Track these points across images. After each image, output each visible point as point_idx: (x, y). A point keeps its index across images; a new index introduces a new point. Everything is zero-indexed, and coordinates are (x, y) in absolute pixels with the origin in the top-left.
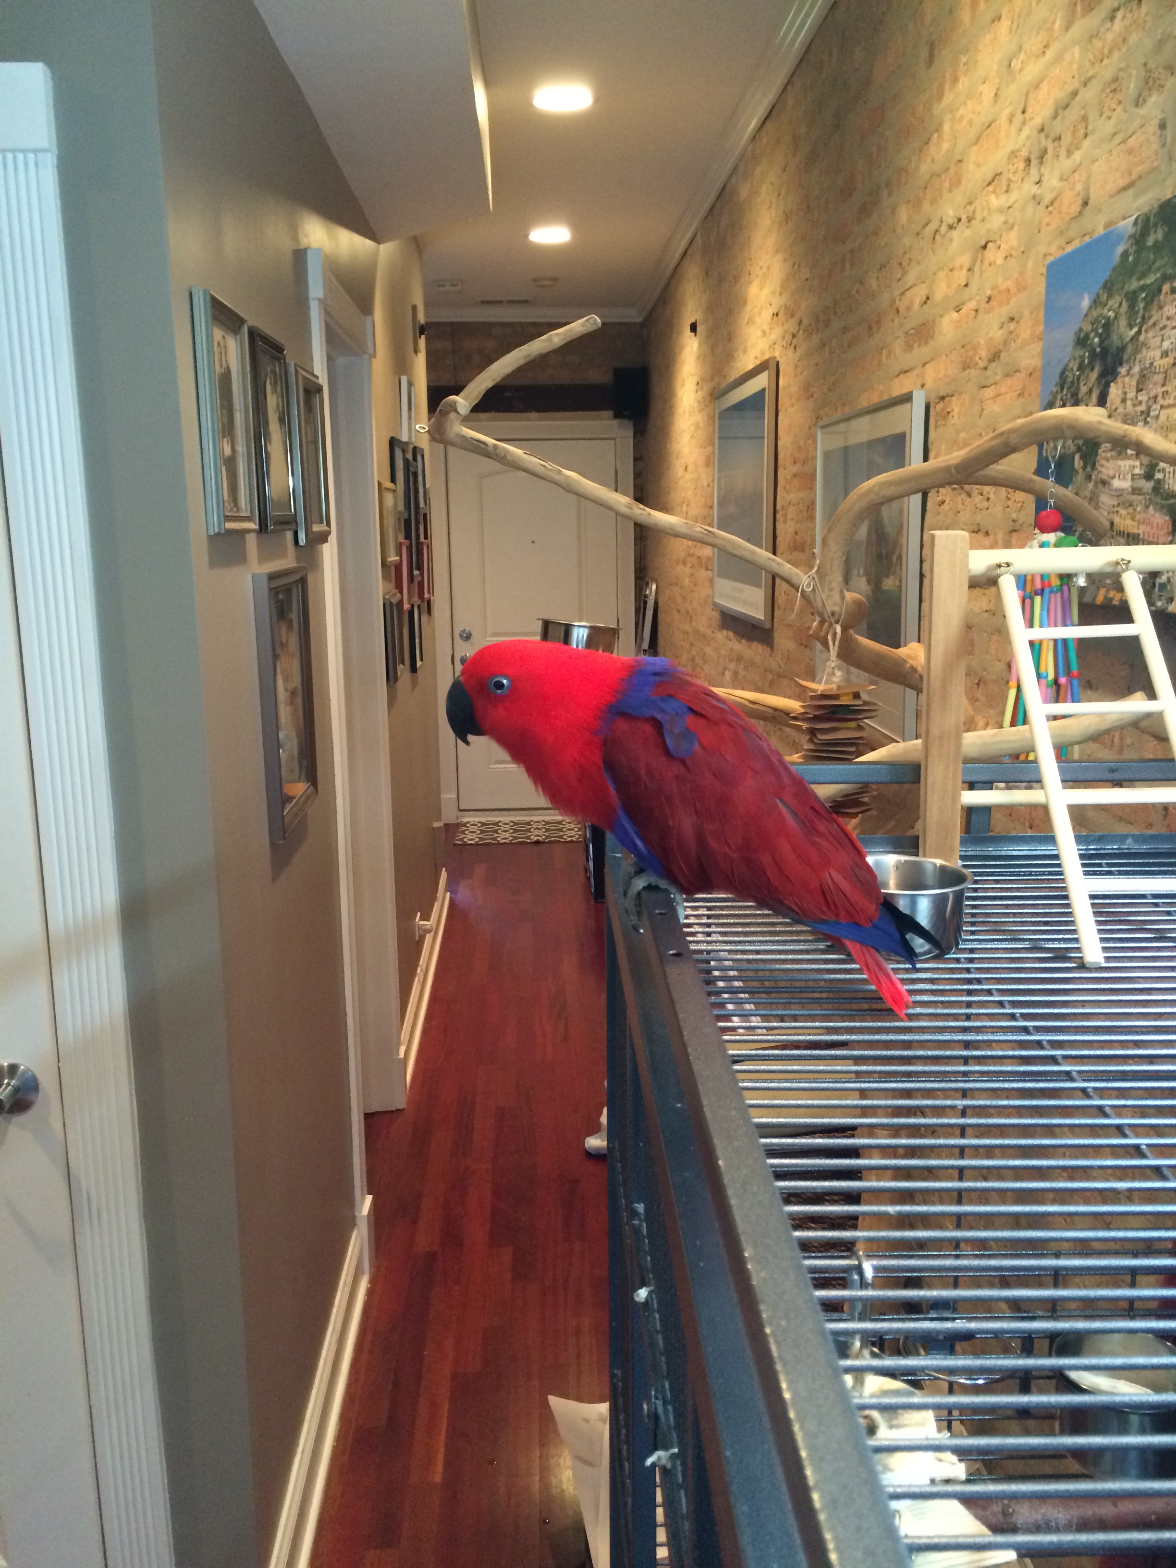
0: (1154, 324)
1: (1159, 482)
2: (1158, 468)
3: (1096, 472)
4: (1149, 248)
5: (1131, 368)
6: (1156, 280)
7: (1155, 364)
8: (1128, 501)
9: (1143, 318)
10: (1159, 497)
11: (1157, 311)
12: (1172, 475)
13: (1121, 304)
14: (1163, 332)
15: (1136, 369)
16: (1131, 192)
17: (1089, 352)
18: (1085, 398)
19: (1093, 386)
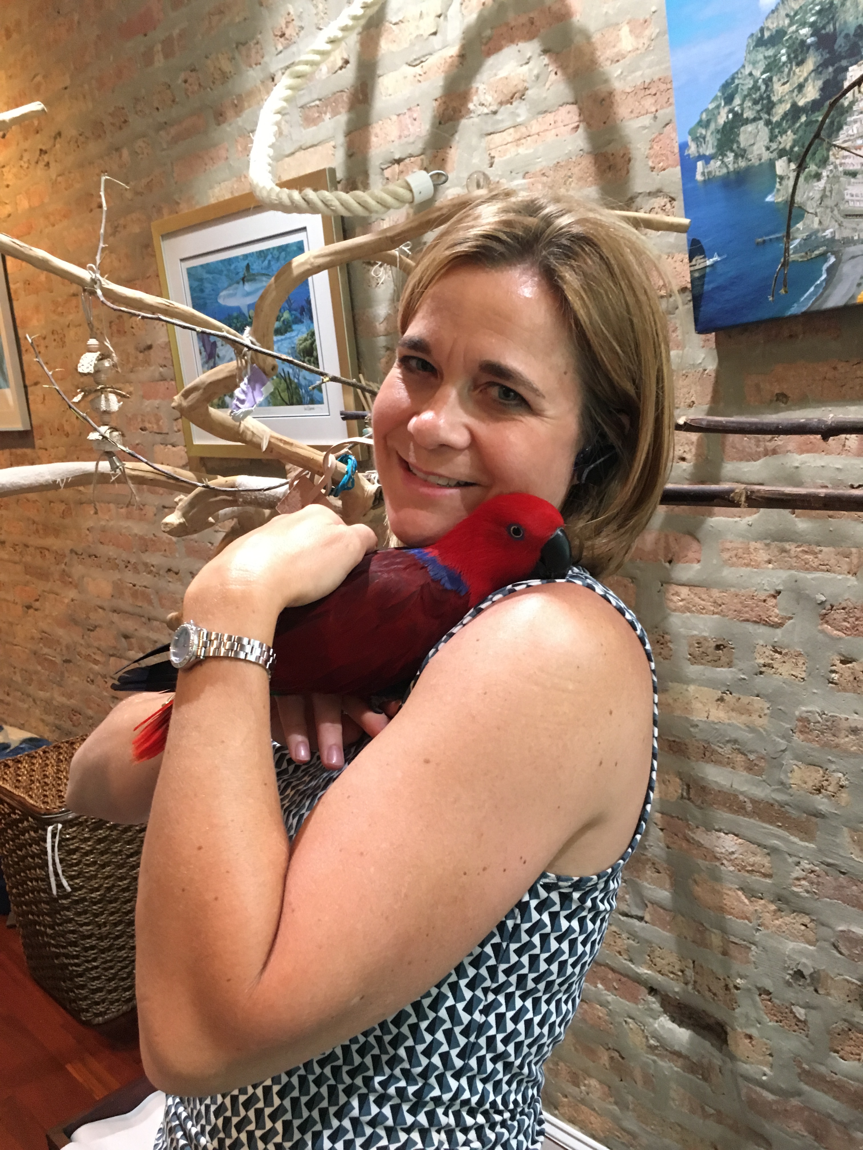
17: (789, 47)
18: (787, 97)
19: (806, 80)
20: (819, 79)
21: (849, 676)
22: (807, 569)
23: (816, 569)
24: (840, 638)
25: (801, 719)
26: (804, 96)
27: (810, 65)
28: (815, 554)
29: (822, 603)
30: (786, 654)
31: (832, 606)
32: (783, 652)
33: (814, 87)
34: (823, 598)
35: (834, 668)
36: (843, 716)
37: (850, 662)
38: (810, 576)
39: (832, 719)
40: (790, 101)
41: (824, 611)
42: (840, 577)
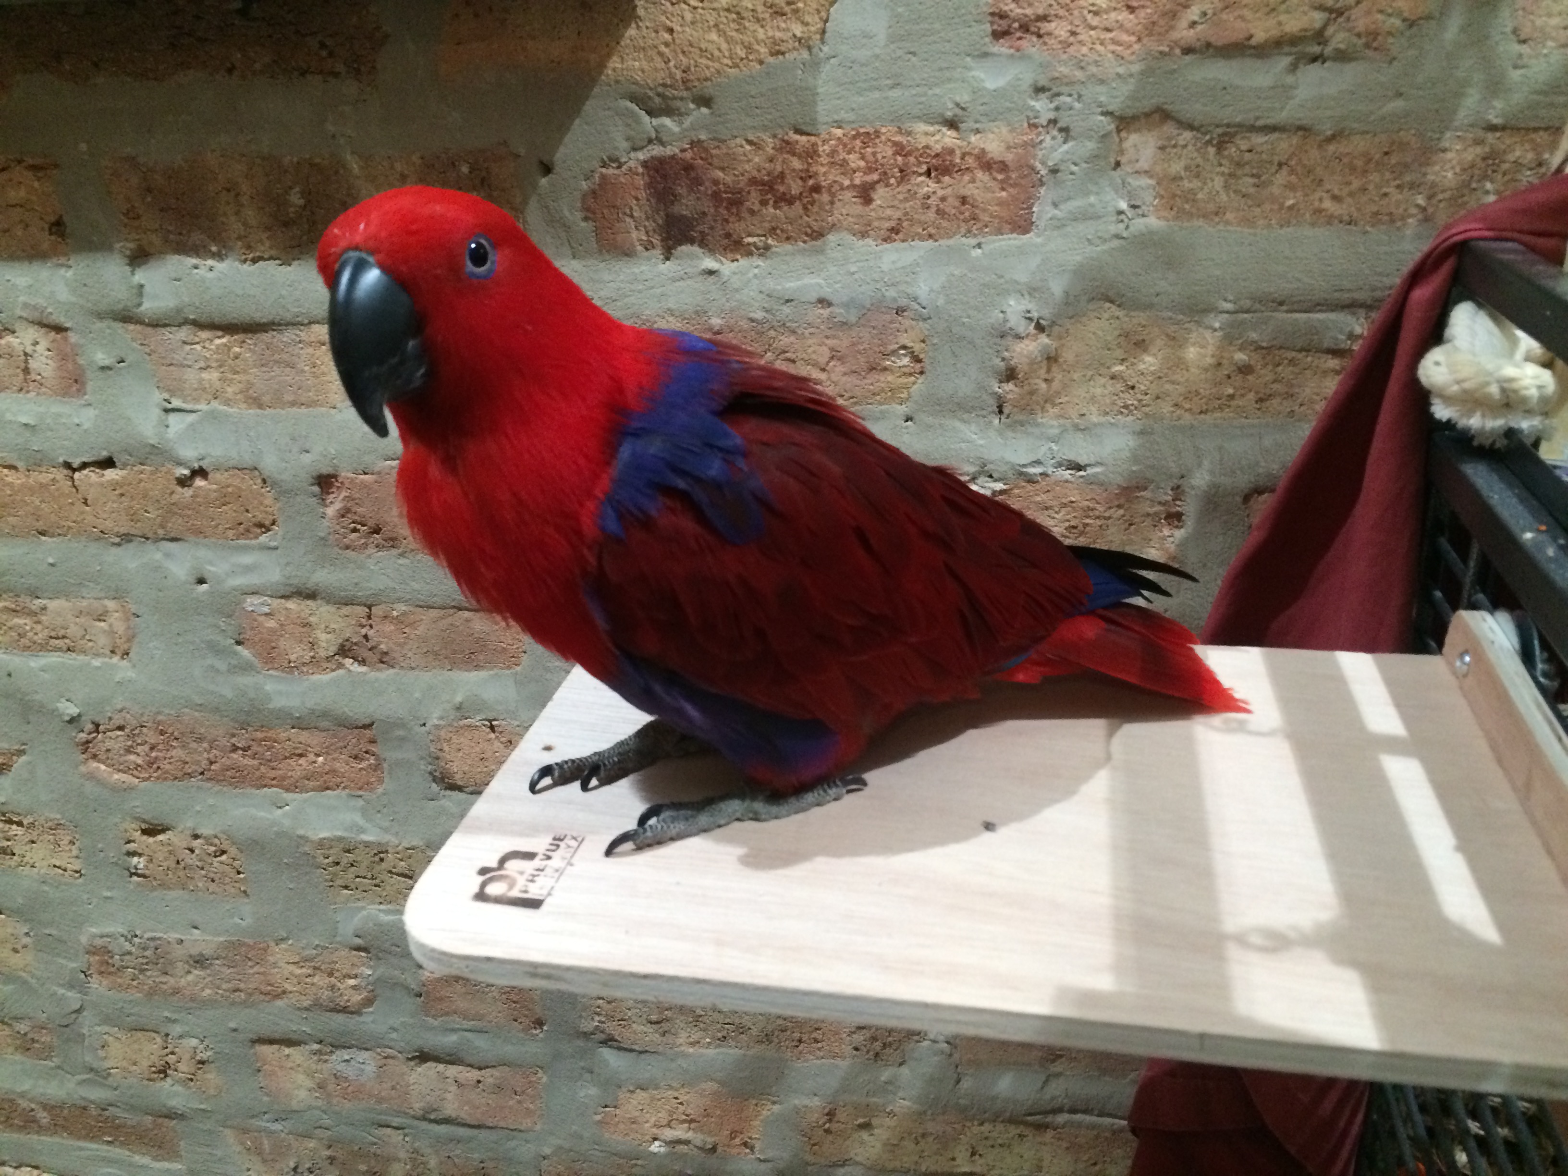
21: (166, 859)
22: (27, 648)
23: (44, 647)
24: (131, 788)
25: (92, 951)
28: (32, 614)
29: (72, 720)
30: (32, 825)
31: (97, 725)
32: (25, 822)
34: (74, 711)
35: (132, 847)
36: (173, 936)
37: (163, 831)
38: (36, 663)
39: (152, 944)
41: (83, 736)
42: (97, 662)
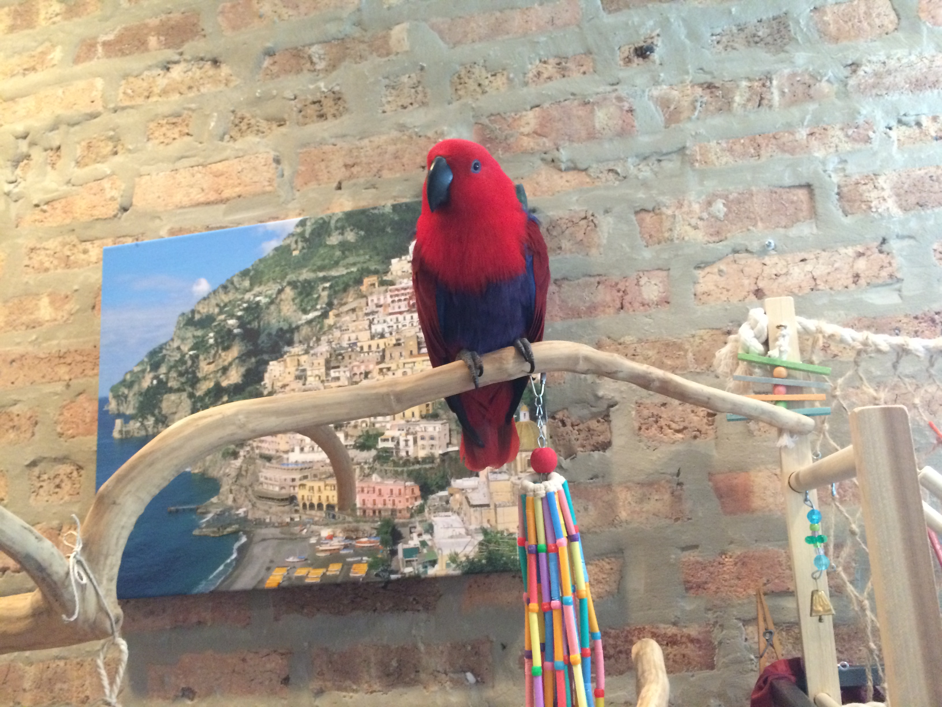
0: (353, 310)
1: (386, 450)
2: (383, 437)
3: (248, 448)
4: (333, 247)
5: (310, 347)
6: (348, 273)
7: (359, 344)
8: (325, 473)
9: (330, 305)
10: (390, 463)
11: (355, 299)
12: (411, 443)
13: (280, 291)
14: (371, 317)
15: (324, 348)
16: (223, 207)
17: (217, 333)
18: (211, 376)
19: (230, 364)
20: (242, 366)
26: (227, 378)
27: (235, 352)
33: (237, 372)
40: (214, 380)
